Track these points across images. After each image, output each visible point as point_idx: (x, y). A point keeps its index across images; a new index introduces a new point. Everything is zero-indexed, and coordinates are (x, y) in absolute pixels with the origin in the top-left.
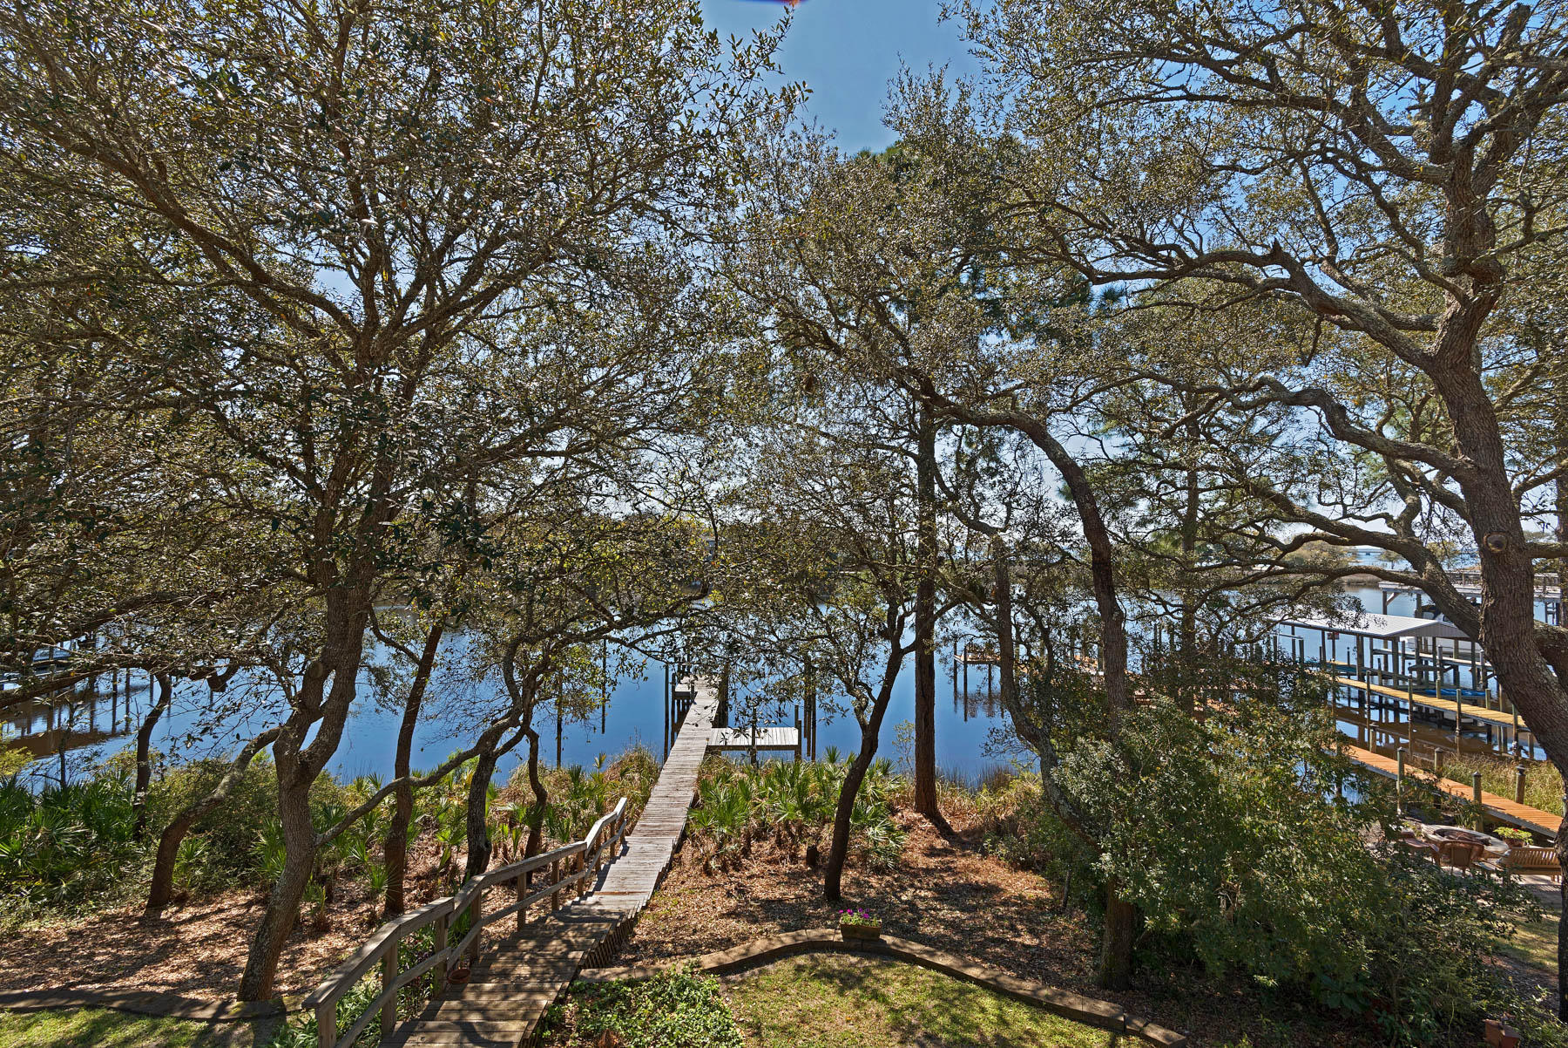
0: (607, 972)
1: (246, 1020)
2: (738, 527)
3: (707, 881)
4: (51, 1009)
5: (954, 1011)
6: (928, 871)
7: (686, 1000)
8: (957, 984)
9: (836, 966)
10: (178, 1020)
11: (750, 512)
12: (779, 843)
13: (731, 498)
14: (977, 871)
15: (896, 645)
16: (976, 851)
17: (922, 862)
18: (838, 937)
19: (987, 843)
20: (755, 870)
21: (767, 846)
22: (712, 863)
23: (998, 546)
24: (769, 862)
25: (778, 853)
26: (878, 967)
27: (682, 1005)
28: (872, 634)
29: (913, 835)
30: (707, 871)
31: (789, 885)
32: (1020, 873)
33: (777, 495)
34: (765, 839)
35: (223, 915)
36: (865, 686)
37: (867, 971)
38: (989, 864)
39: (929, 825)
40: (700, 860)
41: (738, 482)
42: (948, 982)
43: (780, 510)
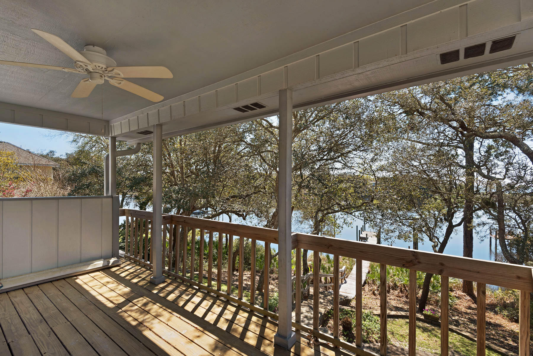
0: (345, 307)
1: (260, 295)
2: (384, 178)
3: (373, 296)
4: (224, 284)
5: (468, 348)
6: (466, 313)
7: (369, 319)
8: (471, 342)
9: (421, 325)
10: (247, 292)
11: (389, 173)
12: (401, 291)
13: (382, 169)
14: (491, 318)
15: (451, 223)
16: (491, 311)
17: (464, 310)
18: (422, 317)
19: (497, 309)
20: (392, 298)
21: (396, 292)
22: (376, 292)
23: (499, 186)
24: (397, 297)
25: (401, 294)
26: (438, 329)
27: (367, 320)
28: (441, 219)
29: (461, 300)
30: (375, 295)
31: (404, 304)
32: (514, 323)
33: (399, 167)
34: (396, 290)
35: (246, 276)
36: (436, 237)
37: (433, 330)
38: (498, 317)
39: (468, 298)
40: (371, 290)
41: (383, 163)
42: (466, 340)
43: (400, 172)
